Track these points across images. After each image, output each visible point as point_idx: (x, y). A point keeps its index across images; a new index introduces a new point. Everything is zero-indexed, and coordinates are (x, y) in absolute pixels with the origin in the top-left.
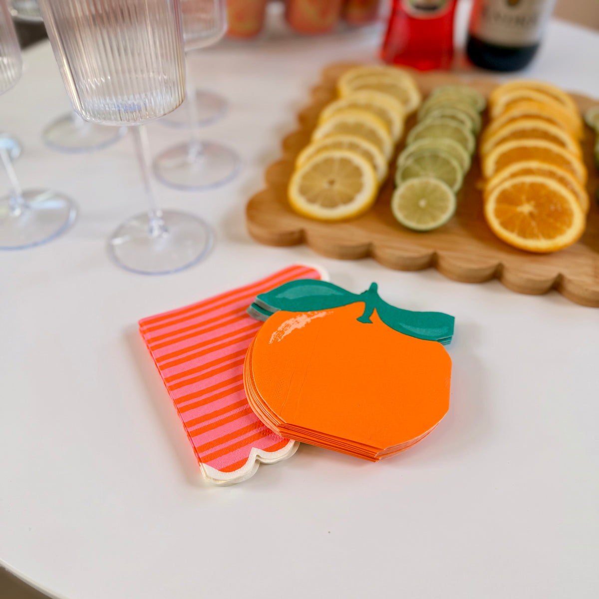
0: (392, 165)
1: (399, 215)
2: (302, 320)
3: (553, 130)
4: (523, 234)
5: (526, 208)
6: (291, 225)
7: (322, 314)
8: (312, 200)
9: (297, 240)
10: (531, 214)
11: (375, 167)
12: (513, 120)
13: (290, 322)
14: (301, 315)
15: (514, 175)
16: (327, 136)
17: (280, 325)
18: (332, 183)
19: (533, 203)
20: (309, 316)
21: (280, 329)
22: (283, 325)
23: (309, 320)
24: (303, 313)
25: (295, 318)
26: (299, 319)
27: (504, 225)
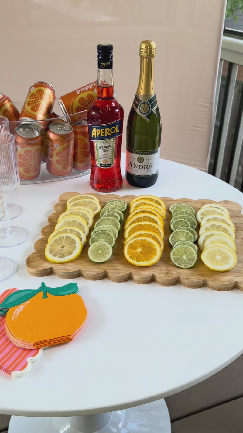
0: (88, 237)
1: (91, 257)
2: (21, 307)
3: (152, 216)
4: (138, 260)
5: (139, 250)
6: (47, 266)
7: (28, 302)
8: (55, 255)
9: (50, 272)
10: (141, 252)
11: (81, 239)
12: (137, 213)
13: (17, 310)
14: (20, 306)
15: (135, 237)
16: (61, 227)
17: (13, 313)
18: (63, 247)
19: (141, 248)
20: (23, 305)
21: (14, 314)
22: (15, 312)
23: (24, 306)
24: (20, 305)
25: (18, 308)
26: (20, 307)
27: (131, 257)
